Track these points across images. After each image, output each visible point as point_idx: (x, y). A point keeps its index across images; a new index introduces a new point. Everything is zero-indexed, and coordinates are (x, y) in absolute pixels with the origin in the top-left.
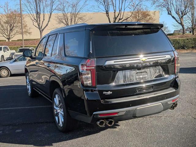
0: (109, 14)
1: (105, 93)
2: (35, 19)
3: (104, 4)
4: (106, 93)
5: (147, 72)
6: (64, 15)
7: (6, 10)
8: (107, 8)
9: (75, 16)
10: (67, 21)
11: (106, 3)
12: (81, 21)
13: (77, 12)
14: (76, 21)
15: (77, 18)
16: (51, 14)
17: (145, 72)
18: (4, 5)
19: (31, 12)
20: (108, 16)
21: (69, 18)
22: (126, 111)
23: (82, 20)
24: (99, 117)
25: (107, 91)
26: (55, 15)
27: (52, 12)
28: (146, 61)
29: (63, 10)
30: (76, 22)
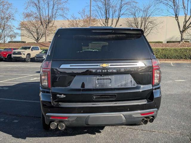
0: (179, 18)
1: (58, 96)
2: (104, 24)
3: (173, 7)
4: (60, 96)
5: (111, 79)
6: (135, 19)
7: (83, 16)
8: (177, 12)
9: (145, 20)
10: (137, 25)
11: (175, 7)
12: (151, 25)
13: (147, 17)
14: (146, 24)
15: (147, 22)
16: (119, 18)
17: (108, 79)
18: (81, 11)
19: (101, 17)
20: (177, 20)
21: (140, 22)
22: (77, 117)
23: (153, 24)
24: (51, 118)
25: (61, 94)
26: (126, 20)
27: (119, 17)
28: (107, 67)
29: (135, 15)
30: (145, 26)
